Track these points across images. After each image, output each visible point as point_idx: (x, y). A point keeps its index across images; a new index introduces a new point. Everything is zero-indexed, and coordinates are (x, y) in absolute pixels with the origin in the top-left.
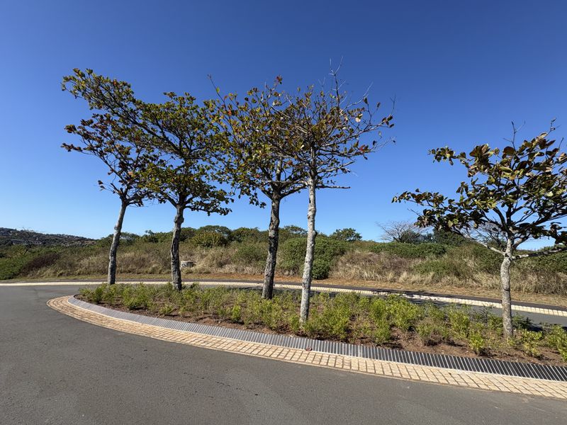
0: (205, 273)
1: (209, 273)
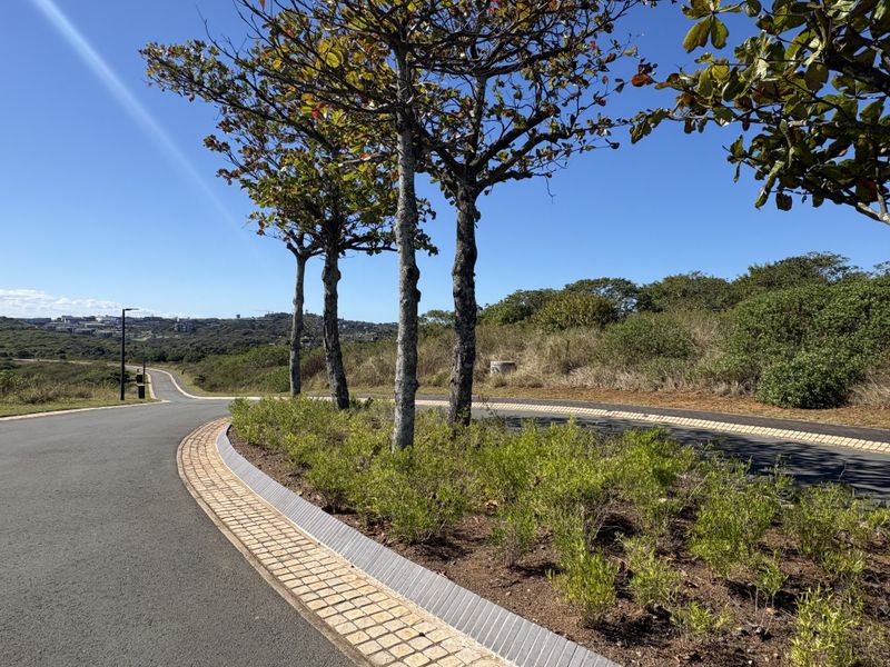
0: (530, 386)
1: (537, 386)
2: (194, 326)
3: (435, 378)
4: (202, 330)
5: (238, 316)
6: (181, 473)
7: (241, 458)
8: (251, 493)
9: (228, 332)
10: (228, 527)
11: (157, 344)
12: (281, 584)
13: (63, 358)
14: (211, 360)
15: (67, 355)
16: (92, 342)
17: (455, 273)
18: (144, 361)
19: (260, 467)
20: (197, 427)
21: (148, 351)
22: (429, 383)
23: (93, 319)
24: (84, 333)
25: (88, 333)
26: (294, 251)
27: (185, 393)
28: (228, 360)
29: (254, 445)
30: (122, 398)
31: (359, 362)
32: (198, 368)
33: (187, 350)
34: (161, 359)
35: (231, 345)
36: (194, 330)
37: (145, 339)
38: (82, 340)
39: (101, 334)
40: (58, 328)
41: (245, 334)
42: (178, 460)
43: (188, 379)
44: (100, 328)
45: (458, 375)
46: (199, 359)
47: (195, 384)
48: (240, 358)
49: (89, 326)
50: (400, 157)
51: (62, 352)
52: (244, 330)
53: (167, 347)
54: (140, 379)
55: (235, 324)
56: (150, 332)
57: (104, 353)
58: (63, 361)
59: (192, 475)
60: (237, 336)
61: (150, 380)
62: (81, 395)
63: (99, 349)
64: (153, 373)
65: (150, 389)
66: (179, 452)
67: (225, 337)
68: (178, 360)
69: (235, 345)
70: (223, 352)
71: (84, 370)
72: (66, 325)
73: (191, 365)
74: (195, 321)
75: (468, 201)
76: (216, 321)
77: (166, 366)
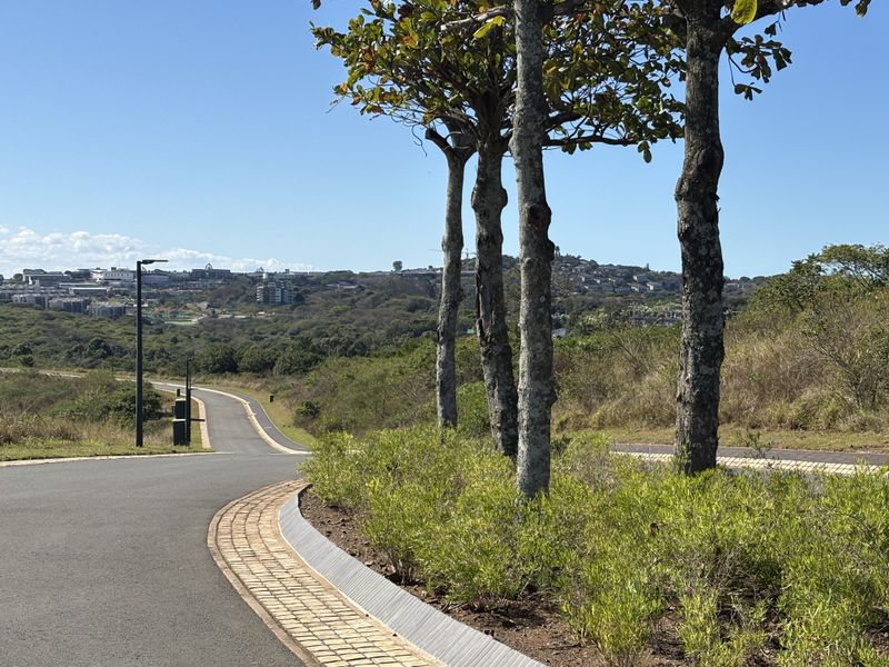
2: (299, 290)
3: (793, 410)
4: (316, 299)
5: (398, 265)
6: (210, 542)
7: (306, 524)
8: (304, 566)
9: (375, 303)
10: (255, 597)
11: (220, 333)
12: (298, 643)
13: (28, 363)
14: (334, 369)
15: (35, 358)
16: (83, 327)
17: (679, 197)
18: (188, 369)
19: (329, 534)
20: (260, 487)
21: (201, 348)
22: (781, 420)
23: (85, 275)
24: (68, 307)
25: (77, 308)
26: (441, 142)
27: (275, 445)
28: (367, 369)
29: (335, 507)
30: (140, 443)
31: (638, 374)
32: (305, 386)
33: (284, 346)
34: (227, 366)
35: (380, 333)
36: (300, 299)
37: (195, 321)
38: (65, 324)
39: (104, 311)
40: (17, 297)
41: (413, 309)
42: (212, 527)
43: (283, 412)
44: (102, 296)
45: (688, 387)
46: (305, 367)
47: (298, 424)
48: (392, 365)
49: (77, 293)
50: (518, 23)
51: (25, 351)
52: (409, 300)
53: (242, 339)
54: (184, 409)
55: (392, 284)
56: (205, 304)
57: (109, 353)
58: (28, 370)
59: (224, 544)
60: (393, 313)
61: (202, 415)
62: (64, 435)
63: (98, 344)
64: (207, 397)
65: (202, 433)
66: (216, 519)
67: (369, 316)
68: (262, 368)
69: (390, 334)
70: (360, 350)
71: (69, 390)
72: (34, 290)
73: (290, 380)
74: (302, 279)
75: (703, 58)
76: (347, 277)
77: (235, 381)
